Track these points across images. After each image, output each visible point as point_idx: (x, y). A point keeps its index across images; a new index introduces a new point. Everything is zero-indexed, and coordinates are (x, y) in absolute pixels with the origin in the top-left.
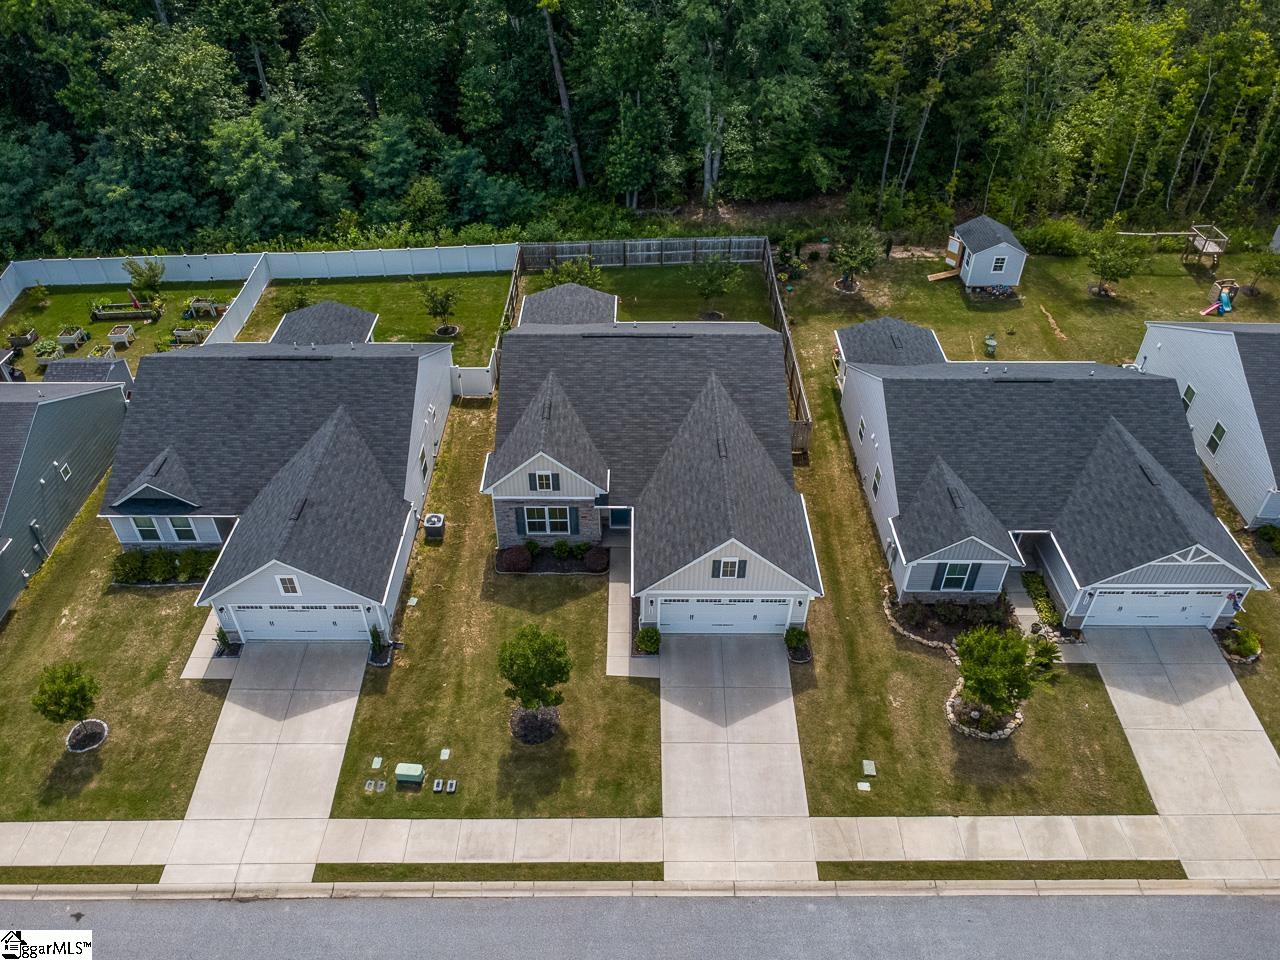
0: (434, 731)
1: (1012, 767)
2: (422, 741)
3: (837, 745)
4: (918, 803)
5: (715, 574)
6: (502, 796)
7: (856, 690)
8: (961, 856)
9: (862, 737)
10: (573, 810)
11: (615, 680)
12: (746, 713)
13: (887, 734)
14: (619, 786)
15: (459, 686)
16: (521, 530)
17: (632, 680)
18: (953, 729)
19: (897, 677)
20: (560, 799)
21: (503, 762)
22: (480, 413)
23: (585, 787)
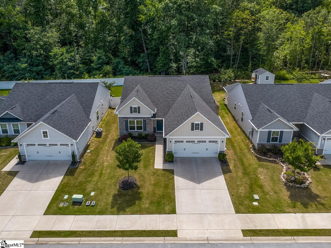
0: (89, 187)
1: (312, 197)
2: (85, 189)
3: (242, 190)
4: (278, 209)
5: (192, 129)
6: (112, 207)
7: (246, 173)
8: (301, 227)
9: (251, 187)
10: (141, 212)
11: (158, 170)
12: (206, 180)
13: (261, 187)
14: (159, 203)
15: (101, 173)
16: (127, 130)
17: (163, 170)
18: (286, 184)
19: (260, 170)
20: (135, 208)
21: (115, 196)
23: (145, 204)
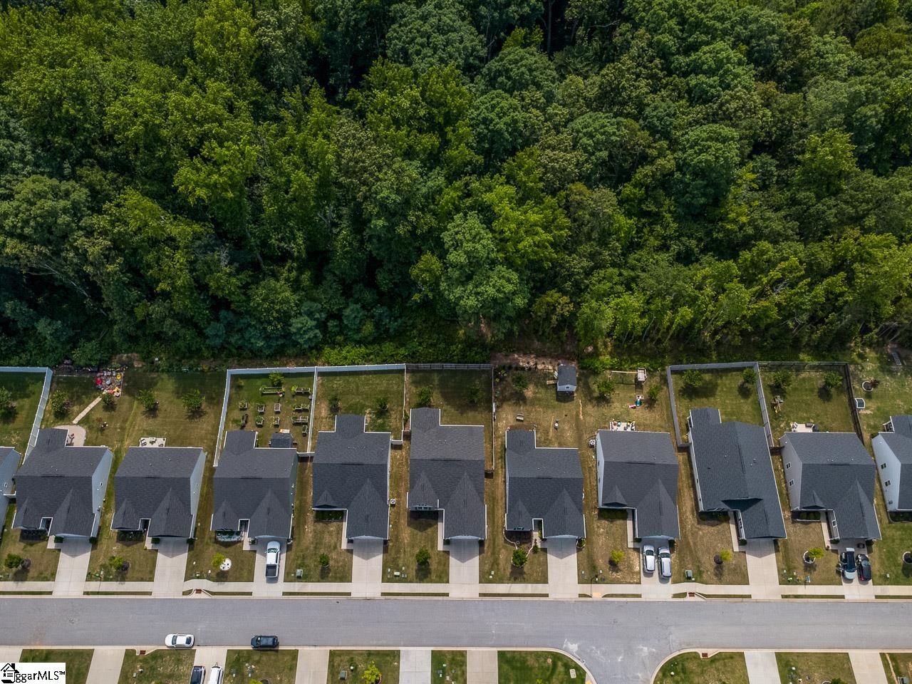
0: (401, 563)
1: (522, 573)
2: (398, 565)
3: (487, 567)
4: (501, 581)
6: (416, 578)
7: (493, 553)
8: (508, 592)
9: (492, 565)
10: (431, 582)
11: (440, 551)
12: (468, 560)
13: (498, 564)
14: (440, 577)
15: (405, 551)
17: (444, 551)
18: (511, 564)
19: (503, 550)
20: (428, 579)
21: (416, 570)
22: (399, 451)
23: (434, 577)
